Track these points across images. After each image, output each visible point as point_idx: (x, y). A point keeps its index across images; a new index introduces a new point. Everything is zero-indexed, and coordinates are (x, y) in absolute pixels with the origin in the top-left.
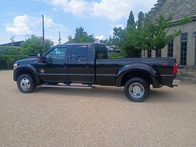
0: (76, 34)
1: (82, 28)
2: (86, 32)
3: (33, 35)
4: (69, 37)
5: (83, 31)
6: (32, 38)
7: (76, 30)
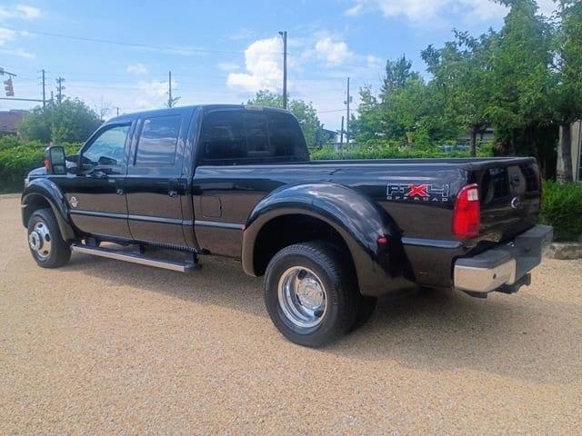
0: (386, 82)
1: (407, 59)
2: (418, 73)
3: (261, 91)
4: (364, 90)
5: (410, 71)
6: (258, 101)
7: (388, 69)
